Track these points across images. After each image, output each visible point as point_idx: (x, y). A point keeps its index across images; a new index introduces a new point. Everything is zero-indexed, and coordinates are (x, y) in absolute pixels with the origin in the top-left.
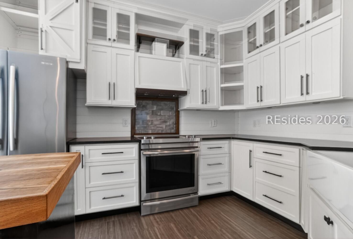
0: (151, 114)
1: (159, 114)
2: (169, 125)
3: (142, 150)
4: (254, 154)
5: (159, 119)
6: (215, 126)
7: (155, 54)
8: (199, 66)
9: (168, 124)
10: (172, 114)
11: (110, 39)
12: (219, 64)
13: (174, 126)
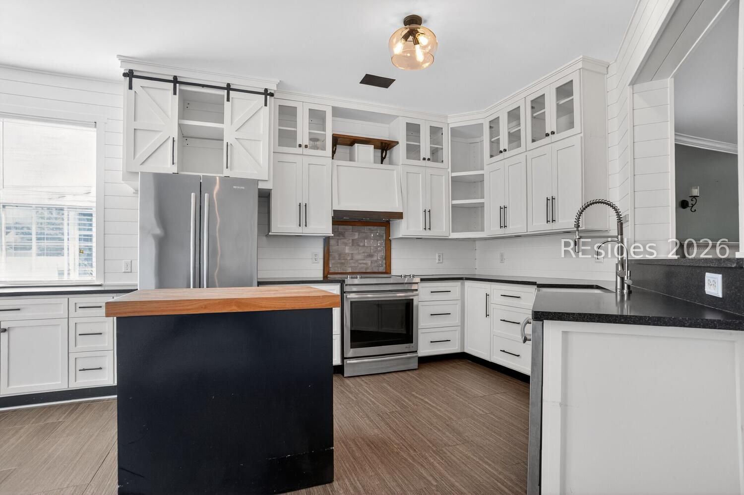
0: (351, 245)
1: (362, 244)
2: (376, 261)
3: (345, 292)
4: (492, 299)
5: (361, 252)
6: (441, 263)
7: (358, 161)
8: (421, 175)
9: (375, 258)
10: (380, 243)
11: (300, 146)
12: (450, 170)
13: (382, 262)
